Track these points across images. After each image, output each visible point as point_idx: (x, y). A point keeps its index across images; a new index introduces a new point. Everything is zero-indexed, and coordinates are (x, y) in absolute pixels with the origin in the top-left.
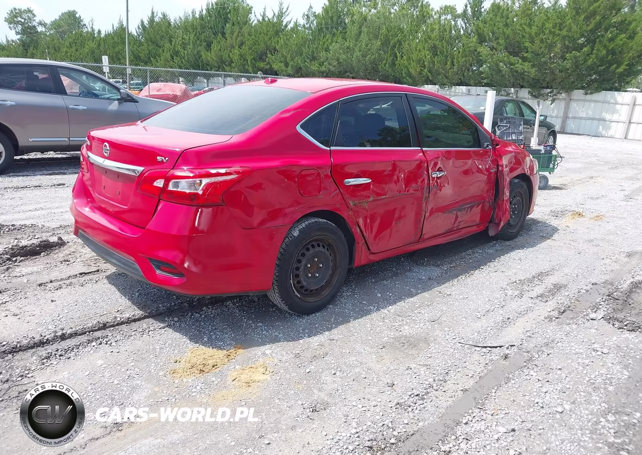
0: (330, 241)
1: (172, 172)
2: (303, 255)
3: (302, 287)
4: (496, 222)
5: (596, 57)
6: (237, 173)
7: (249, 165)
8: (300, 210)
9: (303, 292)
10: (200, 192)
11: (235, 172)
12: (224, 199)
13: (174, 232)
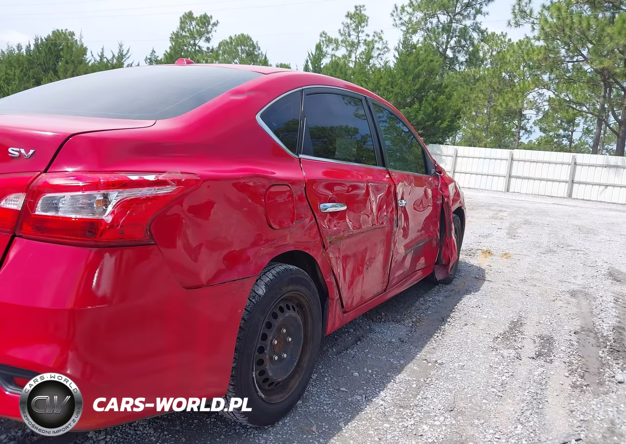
0: (302, 299)
1: (44, 177)
2: (269, 326)
3: (266, 380)
4: (444, 262)
5: (424, 113)
6: (178, 182)
7: (197, 171)
8: (266, 252)
9: (267, 387)
10: (108, 218)
11: (173, 181)
12: (153, 232)
13: (45, 302)
